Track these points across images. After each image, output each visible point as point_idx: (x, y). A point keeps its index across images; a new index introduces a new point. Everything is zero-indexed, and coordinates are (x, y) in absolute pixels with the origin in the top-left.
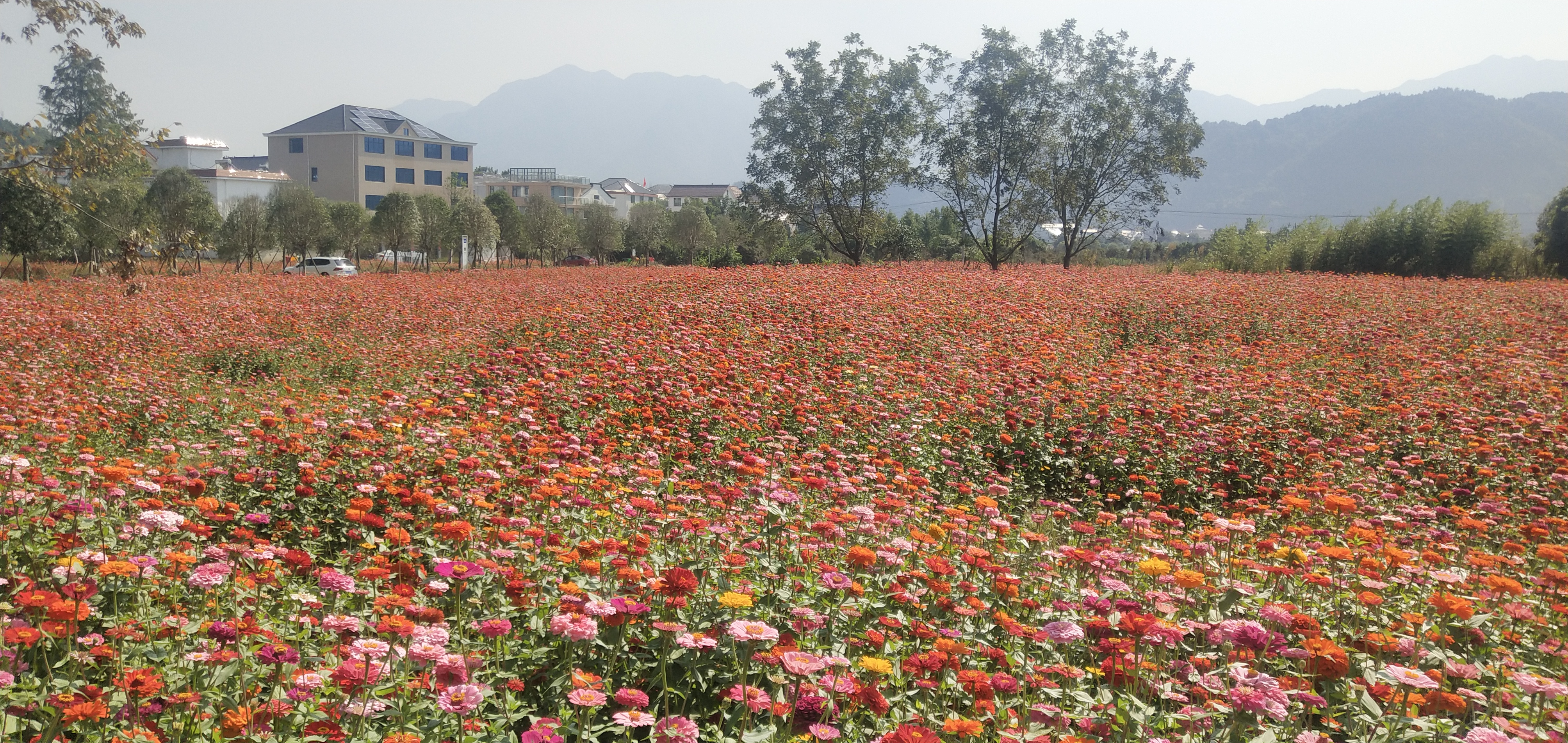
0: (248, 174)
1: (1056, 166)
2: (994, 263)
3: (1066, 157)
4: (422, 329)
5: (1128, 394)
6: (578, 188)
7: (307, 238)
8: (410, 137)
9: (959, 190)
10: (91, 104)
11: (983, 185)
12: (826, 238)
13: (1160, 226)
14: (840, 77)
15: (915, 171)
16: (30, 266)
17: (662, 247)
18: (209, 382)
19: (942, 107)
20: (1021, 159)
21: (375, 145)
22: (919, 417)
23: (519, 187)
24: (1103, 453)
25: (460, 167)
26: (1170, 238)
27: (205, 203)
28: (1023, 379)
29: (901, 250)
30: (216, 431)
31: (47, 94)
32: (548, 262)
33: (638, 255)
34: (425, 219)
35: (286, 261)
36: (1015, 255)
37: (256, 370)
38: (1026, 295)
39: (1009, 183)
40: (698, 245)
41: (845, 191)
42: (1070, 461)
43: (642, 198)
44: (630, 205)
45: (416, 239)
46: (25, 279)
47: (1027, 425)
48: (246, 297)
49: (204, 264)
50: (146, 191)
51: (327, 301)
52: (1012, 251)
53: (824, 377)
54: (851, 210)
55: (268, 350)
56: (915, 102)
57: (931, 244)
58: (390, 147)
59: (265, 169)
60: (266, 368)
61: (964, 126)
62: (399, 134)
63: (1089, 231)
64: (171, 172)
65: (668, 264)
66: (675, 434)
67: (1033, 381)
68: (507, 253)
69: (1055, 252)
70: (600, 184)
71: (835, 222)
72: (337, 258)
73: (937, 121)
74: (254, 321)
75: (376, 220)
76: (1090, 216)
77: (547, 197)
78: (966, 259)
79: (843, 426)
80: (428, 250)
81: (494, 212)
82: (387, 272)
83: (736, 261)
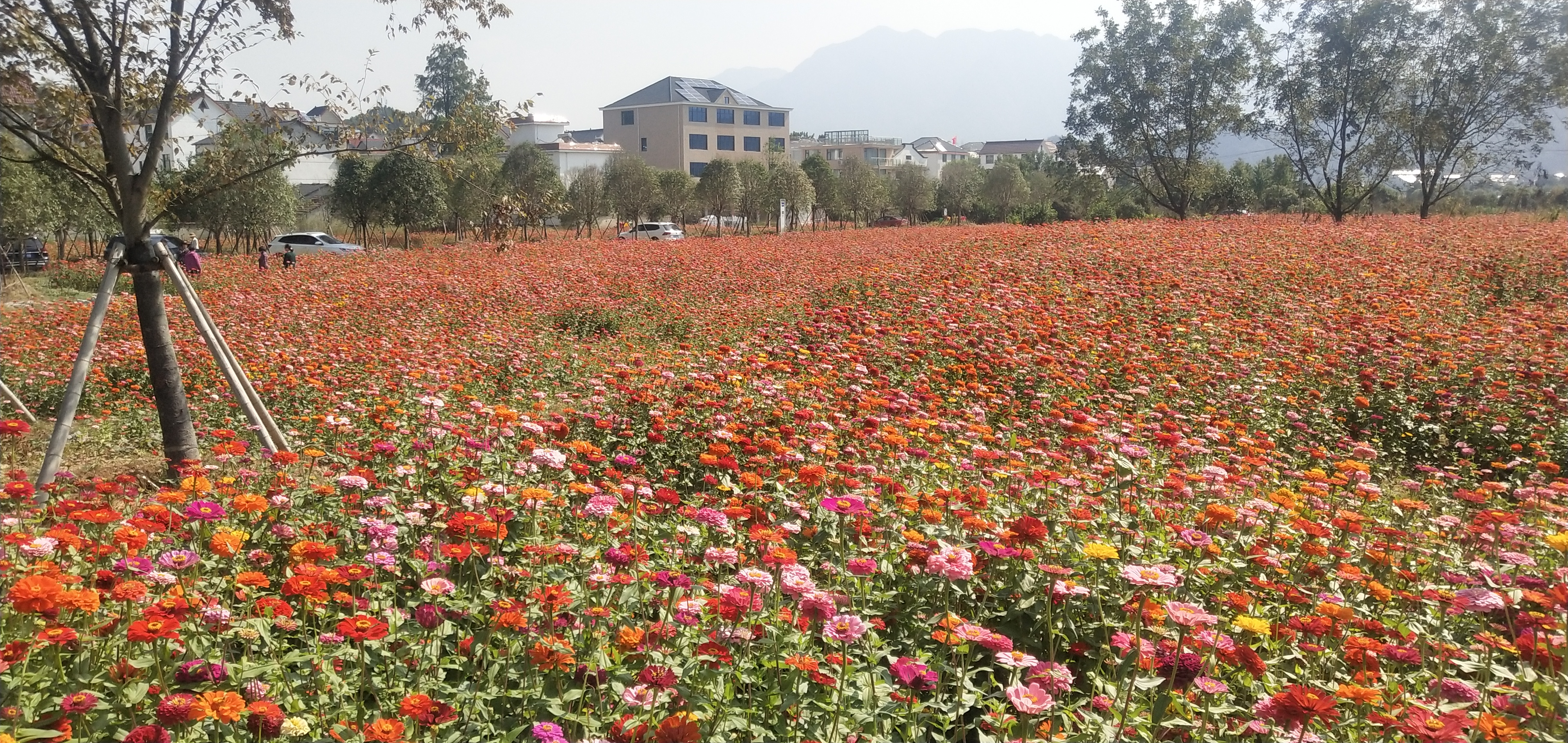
0: (586, 146)
1: (1414, 104)
2: (1338, 214)
3: (1426, 96)
4: (747, 289)
5: (1508, 354)
6: (890, 149)
7: (639, 205)
8: (731, 105)
9: (1298, 136)
10: (456, 88)
11: (1326, 129)
12: (1148, 191)
13: (1544, 167)
14: (1166, 21)
15: (1248, 117)
16: (410, 236)
17: (974, 205)
18: (559, 338)
19: (1280, 47)
20: (1372, 100)
21: (698, 114)
22: (1261, 377)
23: (833, 150)
24: (1477, 419)
25: (777, 132)
26: (1554, 181)
27: (550, 174)
28: (1380, 338)
29: (1231, 203)
30: (567, 383)
31: (422, 82)
32: (862, 224)
33: (949, 214)
34: (745, 184)
35: (619, 227)
36: (1362, 205)
37: (599, 328)
38: (1376, 248)
39: (1358, 126)
40: (1011, 202)
41: (1170, 142)
42: (1437, 428)
43: (953, 156)
44: (942, 164)
45: (736, 204)
46: (406, 247)
47: (1386, 387)
48: (587, 260)
49: (549, 231)
50: (501, 165)
51: (659, 264)
52: (1358, 201)
53: (1153, 334)
54: (1176, 161)
55: (609, 310)
56: (1248, 43)
57: (1263, 196)
58: (712, 116)
59: (600, 141)
60: (608, 326)
61: (1306, 66)
62: (720, 102)
63: (1453, 176)
64: (522, 147)
65: (979, 223)
66: (999, 392)
67: (1391, 340)
68: (822, 214)
69: (1409, 200)
70: (912, 144)
71: (1158, 175)
72: (665, 223)
73: (1274, 63)
74: (595, 283)
75: (700, 186)
76: (1453, 159)
77: (861, 158)
78: (1304, 211)
79: (1178, 385)
80: (748, 214)
81: (810, 175)
82: (711, 236)
83: (1051, 217)
